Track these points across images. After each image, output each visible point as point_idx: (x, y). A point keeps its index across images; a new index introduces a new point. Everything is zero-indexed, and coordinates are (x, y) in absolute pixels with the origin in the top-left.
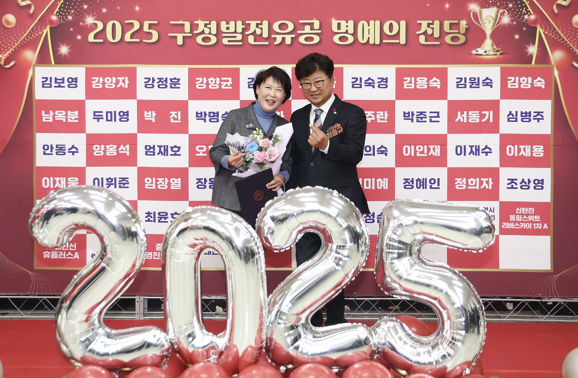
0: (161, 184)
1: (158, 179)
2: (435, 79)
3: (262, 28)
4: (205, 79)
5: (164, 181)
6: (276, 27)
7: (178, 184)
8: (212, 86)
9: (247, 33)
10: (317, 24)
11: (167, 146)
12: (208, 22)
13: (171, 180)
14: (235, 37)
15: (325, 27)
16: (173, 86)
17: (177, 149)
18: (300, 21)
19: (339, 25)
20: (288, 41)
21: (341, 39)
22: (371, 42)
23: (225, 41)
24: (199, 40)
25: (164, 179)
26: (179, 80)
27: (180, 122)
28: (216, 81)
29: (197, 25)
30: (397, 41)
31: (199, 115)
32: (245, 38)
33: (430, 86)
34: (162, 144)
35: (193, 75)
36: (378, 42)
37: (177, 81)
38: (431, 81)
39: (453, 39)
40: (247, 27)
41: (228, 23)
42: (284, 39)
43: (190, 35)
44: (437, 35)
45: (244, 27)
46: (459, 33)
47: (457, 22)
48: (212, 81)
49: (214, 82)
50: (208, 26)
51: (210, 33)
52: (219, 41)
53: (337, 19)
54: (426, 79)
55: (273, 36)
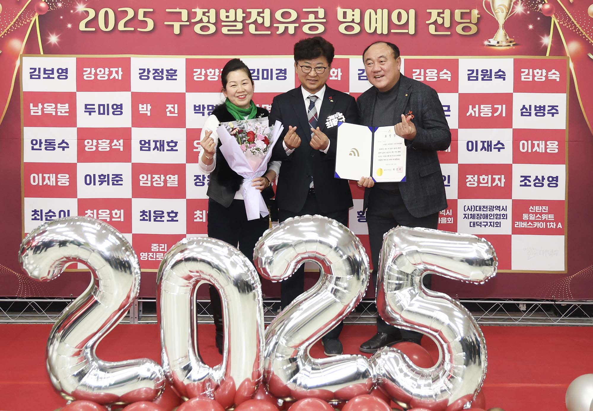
0: (157, 181)
1: (154, 176)
2: (445, 71)
3: (264, 16)
4: (203, 70)
5: (160, 178)
6: (278, 15)
7: (175, 181)
8: (211, 78)
9: (247, 22)
10: (321, 13)
11: (163, 141)
12: (206, 10)
13: (168, 177)
14: (235, 26)
15: (330, 16)
16: (169, 77)
17: (173, 144)
18: (304, 10)
19: (345, 13)
20: (291, 31)
21: (347, 28)
22: (379, 32)
23: (225, 30)
24: (197, 29)
25: (160, 176)
26: (175, 71)
27: (177, 115)
28: (215, 72)
29: (195, 13)
30: (406, 31)
31: (197, 108)
32: (245, 27)
33: (441, 78)
34: (158, 139)
35: (190, 66)
36: (385, 32)
37: (173, 72)
38: (441, 73)
39: (464, 29)
40: (248, 16)
41: (227, 11)
42: (286, 28)
43: (188, 23)
44: (447, 24)
45: (244, 15)
46: (470, 23)
47: (468, 11)
48: (211, 72)
49: (213, 73)
50: (207, 14)
51: (209, 22)
52: (218, 30)
53: (342, 8)
54: (436, 71)
55: (275, 25)
